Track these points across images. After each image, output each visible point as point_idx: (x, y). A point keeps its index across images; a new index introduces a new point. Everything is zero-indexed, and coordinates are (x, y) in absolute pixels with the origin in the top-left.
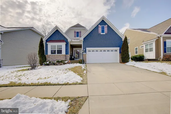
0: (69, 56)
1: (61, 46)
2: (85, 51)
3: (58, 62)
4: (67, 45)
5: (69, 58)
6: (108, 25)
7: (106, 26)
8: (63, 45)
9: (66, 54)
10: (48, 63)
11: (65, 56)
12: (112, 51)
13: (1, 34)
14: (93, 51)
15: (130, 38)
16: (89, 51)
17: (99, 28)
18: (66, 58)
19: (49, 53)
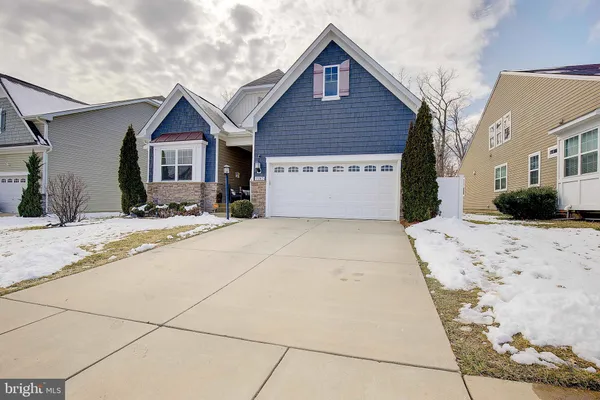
0: (213, 189)
1: (191, 152)
2: (262, 170)
3: (172, 206)
4: (209, 150)
5: (214, 194)
6: (352, 60)
8: (196, 148)
9: (207, 180)
10: (142, 208)
11: (203, 186)
12: (370, 169)
13: (48, 121)
14: (293, 169)
15: (510, 113)
16: (279, 170)
17: (315, 76)
18: (204, 195)
19: (158, 177)
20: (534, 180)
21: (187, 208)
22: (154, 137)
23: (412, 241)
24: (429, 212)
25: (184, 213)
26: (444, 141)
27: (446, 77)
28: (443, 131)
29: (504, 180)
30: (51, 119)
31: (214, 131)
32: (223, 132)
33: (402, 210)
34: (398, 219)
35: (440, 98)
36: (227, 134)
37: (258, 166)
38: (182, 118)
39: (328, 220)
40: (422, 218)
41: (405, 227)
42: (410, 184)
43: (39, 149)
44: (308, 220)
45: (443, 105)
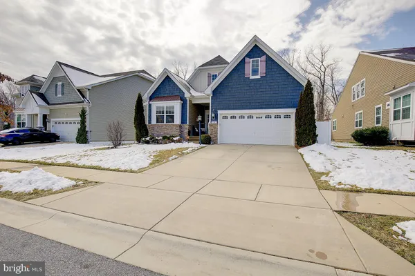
0: (186, 127)
1: (173, 107)
2: (216, 118)
3: (164, 138)
5: (187, 131)
6: (267, 55)
7: (264, 58)
8: (176, 105)
9: (182, 123)
10: (148, 139)
11: (180, 126)
12: (278, 117)
13: (89, 90)
14: (233, 117)
15: (365, 79)
16: (225, 117)
17: (246, 65)
18: (181, 132)
19: (154, 121)
20: (378, 122)
21: (175, 139)
22: (151, 98)
23: (302, 155)
24: (311, 141)
25: (173, 141)
26: (323, 93)
27: (325, 50)
28: (323, 86)
29: (360, 121)
30: (90, 88)
31: (187, 95)
32: (192, 96)
33: (296, 140)
34: (294, 145)
35: (321, 64)
36: (193, 97)
37: (213, 115)
38: (167, 88)
39: (255, 145)
40: (307, 144)
41: (298, 149)
42: (300, 126)
43: (85, 105)
44: (243, 145)
45: (323, 69)
